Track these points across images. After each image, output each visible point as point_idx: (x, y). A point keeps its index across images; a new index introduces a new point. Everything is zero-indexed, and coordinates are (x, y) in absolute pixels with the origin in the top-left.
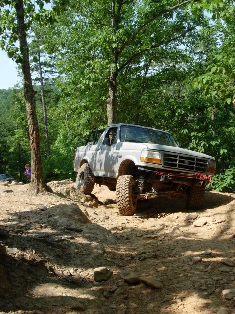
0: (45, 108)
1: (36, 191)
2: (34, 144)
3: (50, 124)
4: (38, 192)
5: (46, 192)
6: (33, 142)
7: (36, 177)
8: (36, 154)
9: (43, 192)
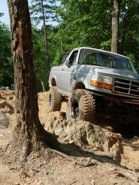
1: (24, 148)
2: (19, 48)
3: (50, 49)
4: (28, 152)
6: (17, 44)
7: (24, 119)
8: (24, 72)
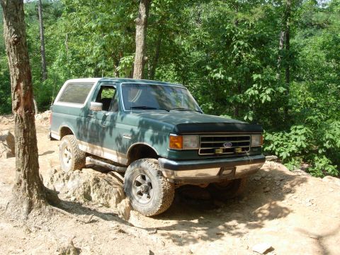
0: (42, 24)
2: (21, 109)
5: (47, 208)
7: (25, 177)
9: (40, 207)
